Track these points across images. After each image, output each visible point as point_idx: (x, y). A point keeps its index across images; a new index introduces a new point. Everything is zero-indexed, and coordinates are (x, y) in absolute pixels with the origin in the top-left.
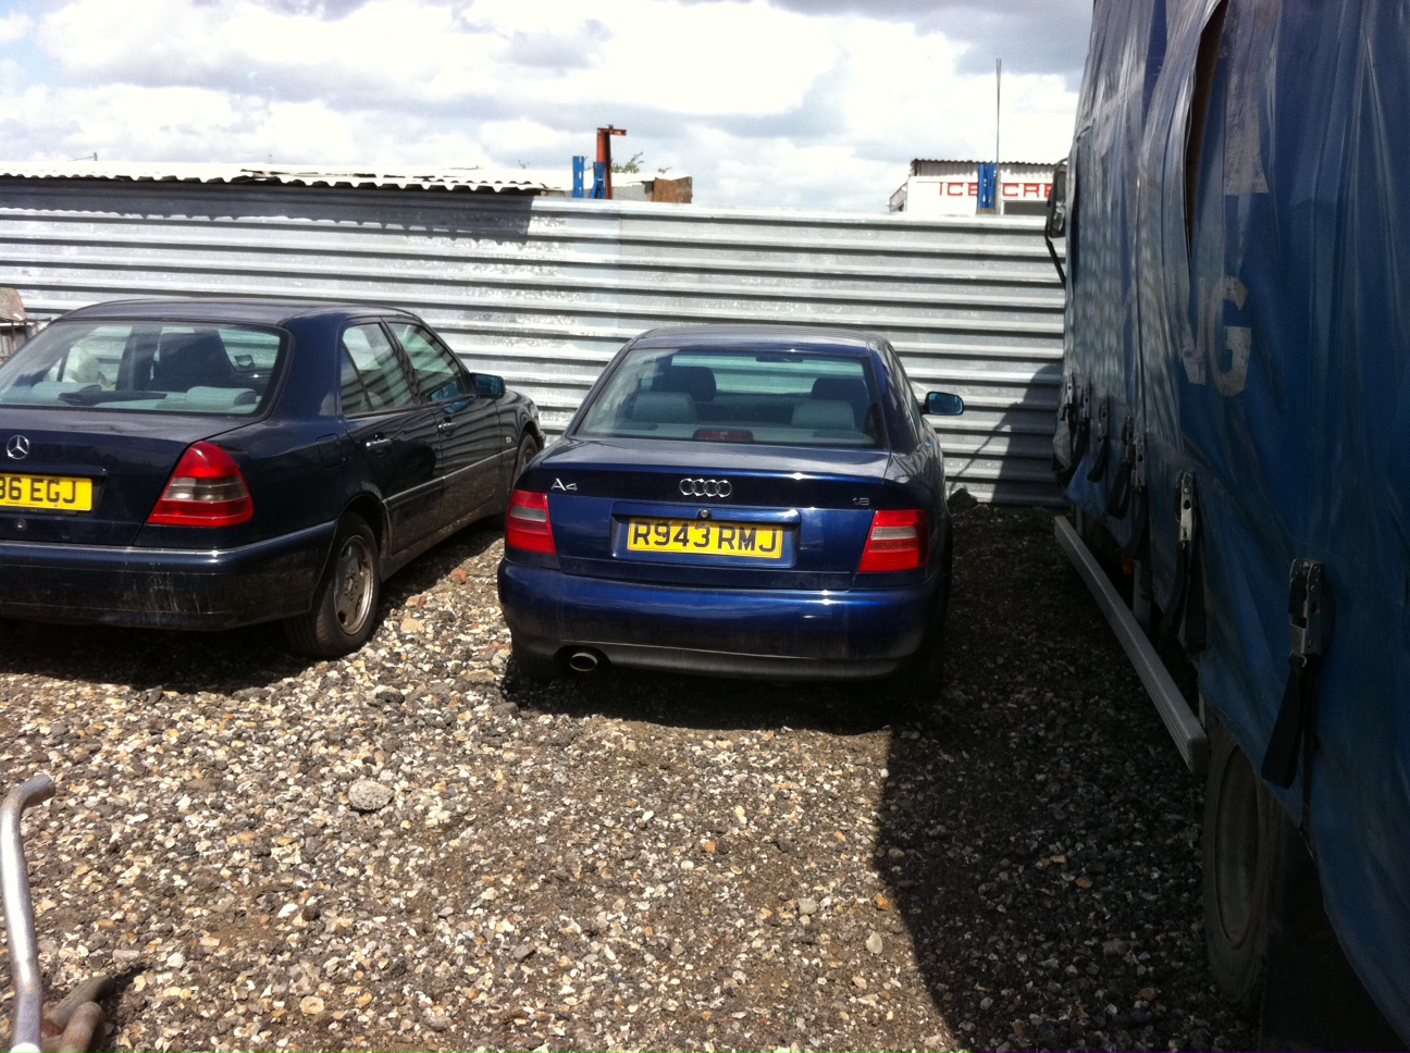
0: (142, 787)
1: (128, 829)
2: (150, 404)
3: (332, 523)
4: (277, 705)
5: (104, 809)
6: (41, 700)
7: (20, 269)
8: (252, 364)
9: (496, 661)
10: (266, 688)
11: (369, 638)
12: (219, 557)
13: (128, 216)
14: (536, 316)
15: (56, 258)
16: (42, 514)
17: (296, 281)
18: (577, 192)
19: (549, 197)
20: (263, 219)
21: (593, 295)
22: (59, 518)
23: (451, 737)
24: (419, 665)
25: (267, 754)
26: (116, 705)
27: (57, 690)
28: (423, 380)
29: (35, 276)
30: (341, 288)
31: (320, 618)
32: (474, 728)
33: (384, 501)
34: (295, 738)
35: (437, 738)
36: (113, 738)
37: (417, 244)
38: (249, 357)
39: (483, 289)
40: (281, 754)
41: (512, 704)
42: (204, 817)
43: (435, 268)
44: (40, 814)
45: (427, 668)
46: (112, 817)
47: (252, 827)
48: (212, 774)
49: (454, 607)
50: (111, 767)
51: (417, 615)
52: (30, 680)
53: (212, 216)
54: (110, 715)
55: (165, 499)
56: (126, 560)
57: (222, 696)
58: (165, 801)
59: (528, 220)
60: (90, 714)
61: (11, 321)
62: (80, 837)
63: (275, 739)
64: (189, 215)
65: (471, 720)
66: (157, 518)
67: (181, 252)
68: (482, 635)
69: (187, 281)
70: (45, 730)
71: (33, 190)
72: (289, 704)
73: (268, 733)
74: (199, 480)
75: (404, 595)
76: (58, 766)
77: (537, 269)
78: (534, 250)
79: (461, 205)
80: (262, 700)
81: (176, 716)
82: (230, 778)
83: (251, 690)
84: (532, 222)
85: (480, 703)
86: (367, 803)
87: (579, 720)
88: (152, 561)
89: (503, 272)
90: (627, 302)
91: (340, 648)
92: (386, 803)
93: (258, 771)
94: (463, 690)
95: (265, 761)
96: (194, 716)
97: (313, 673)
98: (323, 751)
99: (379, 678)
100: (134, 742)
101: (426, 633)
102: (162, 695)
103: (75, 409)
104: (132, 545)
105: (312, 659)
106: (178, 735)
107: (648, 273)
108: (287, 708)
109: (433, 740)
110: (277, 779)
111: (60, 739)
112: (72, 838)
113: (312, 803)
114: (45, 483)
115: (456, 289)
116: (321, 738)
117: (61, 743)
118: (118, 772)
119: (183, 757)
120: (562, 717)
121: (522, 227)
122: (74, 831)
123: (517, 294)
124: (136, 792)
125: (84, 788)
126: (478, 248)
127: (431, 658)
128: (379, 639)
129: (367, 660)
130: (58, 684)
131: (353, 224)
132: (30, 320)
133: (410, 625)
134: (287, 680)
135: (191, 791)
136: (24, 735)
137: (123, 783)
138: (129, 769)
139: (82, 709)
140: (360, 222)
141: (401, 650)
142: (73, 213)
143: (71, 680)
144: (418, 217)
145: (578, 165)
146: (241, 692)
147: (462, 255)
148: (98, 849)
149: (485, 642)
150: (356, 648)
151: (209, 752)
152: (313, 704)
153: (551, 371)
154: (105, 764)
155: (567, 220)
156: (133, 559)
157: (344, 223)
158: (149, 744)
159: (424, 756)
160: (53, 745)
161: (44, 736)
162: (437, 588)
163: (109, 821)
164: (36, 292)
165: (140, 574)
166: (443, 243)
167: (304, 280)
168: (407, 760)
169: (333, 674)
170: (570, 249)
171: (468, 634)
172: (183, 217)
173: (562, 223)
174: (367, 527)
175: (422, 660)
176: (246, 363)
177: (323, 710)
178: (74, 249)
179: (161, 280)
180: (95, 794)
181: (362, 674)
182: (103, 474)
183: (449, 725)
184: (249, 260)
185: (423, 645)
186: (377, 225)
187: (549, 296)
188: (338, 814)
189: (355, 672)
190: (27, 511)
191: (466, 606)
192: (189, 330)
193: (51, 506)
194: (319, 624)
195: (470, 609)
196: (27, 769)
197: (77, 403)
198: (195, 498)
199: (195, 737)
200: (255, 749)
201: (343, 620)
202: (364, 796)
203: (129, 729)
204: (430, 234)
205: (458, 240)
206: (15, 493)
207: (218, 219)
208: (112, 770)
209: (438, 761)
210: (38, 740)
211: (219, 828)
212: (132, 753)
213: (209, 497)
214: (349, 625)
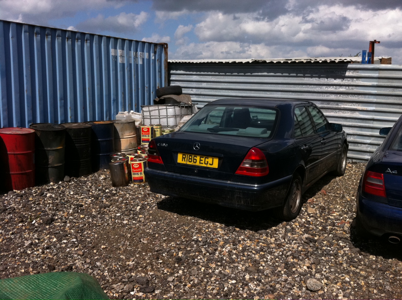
0: (233, 267)
1: (230, 286)
2: (234, 133)
3: (291, 175)
4: (272, 238)
5: (222, 276)
6: (198, 227)
7: (191, 89)
8: (257, 119)
9: (346, 229)
10: (268, 230)
11: (298, 215)
12: (257, 187)
13: (221, 74)
14: (346, 103)
15: (200, 86)
16: (203, 168)
17: (268, 93)
18: (363, 62)
19: (353, 64)
20: (260, 74)
21: (367, 96)
22: (208, 170)
23: (337, 261)
24: (317, 226)
25: (272, 259)
26: (221, 232)
27: (203, 224)
28: (317, 125)
29: (194, 91)
30: (282, 95)
31: (285, 207)
32: (345, 258)
33: (306, 168)
34: (281, 253)
35: (333, 260)
36: (221, 245)
37: (307, 80)
38: (257, 116)
39: (328, 94)
40: (277, 259)
41: (358, 249)
42: (255, 285)
43: (312, 88)
44: (201, 275)
45: (320, 228)
46: (224, 279)
47: (273, 292)
48: (255, 265)
49: (324, 204)
50: (222, 257)
51: (312, 206)
52: (194, 219)
53: (245, 73)
54: (219, 235)
55: (241, 166)
56: (228, 185)
57: (254, 232)
58: (241, 275)
59: (346, 72)
60: (213, 234)
61: (188, 104)
62: (214, 287)
63: (274, 253)
64: (238, 73)
65: (344, 254)
66: (238, 172)
67: (235, 84)
68: (337, 216)
69: (236, 93)
70: (200, 239)
71: (196, 66)
72: (276, 238)
73: (271, 250)
74: (253, 161)
75: (307, 198)
76: (205, 254)
77: (347, 88)
78: (347, 81)
79: (323, 67)
80: (267, 236)
81: (240, 238)
82: (261, 268)
83: (263, 231)
84: (347, 72)
85: (345, 247)
86: (313, 288)
87: (388, 260)
88: (236, 186)
89: (335, 89)
90: (379, 99)
91: (290, 218)
92: (320, 288)
93: (270, 266)
94: (338, 241)
95: (272, 262)
96: (246, 239)
97: (281, 226)
98: (292, 260)
99: (304, 230)
100: (228, 247)
101: (317, 214)
102: (235, 229)
103: (213, 134)
104: (230, 181)
105: (281, 221)
106: (242, 247)
107: (388, 89)
108: (276, 239)
109: (331, 261)
110: (277, 270)
111: (205, 243)
112: (211, 287)
113: (292, 284)
114: (204, 158)
115: (319, 94)
116: (291, 255)
117: (205, 245)
118: (224, 260)
119: (245, 256)
120: (380, 258)
121: (343, 74)
122: (212, 284)
123: (340, 96)
124: (231, 270)
125: (213, 266)
126: (327, 81)
127: (321, 224)
128: (301, 215)
129: (299, 223)
130: (203, 221)
131: (287, 74)
132: (193, 104)
133: (311, 210)
134: (274, 228)
135: (249, 272)
136: (194, 240)
137: (226, 265)
138: (228, 259)
139: (210, 232)
140: (289, 74)
141: (310, 220)
142: (206, 73)
143: (206, 220)
144: (308, 72)
145: (364, 53)
146: (260, 231)
147: (322, 83)
148: (221, 294)
149: (339, 220)
150: (294, 218)
151: (253, 256)
152: (284, 239)
153: (349, 122)
154: (220, 256)
155: (360, 71)
156: (230, 185)
157: (284, 74)
158: (233, 249)
159: (330, 268)
160: (203, 246)
161: (200, 241)
162: (317, 196)
163: (223, 281)
164: (194, 96)
165: (232, 190)
166: (316, 80)
167: (270, 92)
168: (324, 270)
169: (288, 227)
170: (360, 81)
171: (333, 216)
172: (236, 74)
173: (358, 72)
174: (300, 177)
175: (318, 225)
176: (255, 118)
177: (288, 242)
178: (205, 84)
179: (229, 92)
180: (218, 269)
181: (298, 228)
182: (222, 156)
183: (335, 255)
184: (254, 86)
185: (317, 219)
186: (295, 75)
187: (351, 96)
188: (303, 291)
189: (296, 227)
190: (198, 167)
191: (328, 204)
192: (241, 108)
193: (205, 166)
194: (284, 210)
195: (330, 205)
196: (195, 254)
197: (213, 132)
198: (251, 166)
199: (247, 248)
200: (268, 256)
201: (291, 208)
202: (312, 285)
203: (226, 242)
204: (312, 77)
205: (321, 79)
206: (195, 161)
207: (246, 74)
208: (222, 258)
209: (336, 271)
210: (198, 243)
211: (261, 291)
212: (228, 252)
213: (256, 166)
214: (293, 209)
